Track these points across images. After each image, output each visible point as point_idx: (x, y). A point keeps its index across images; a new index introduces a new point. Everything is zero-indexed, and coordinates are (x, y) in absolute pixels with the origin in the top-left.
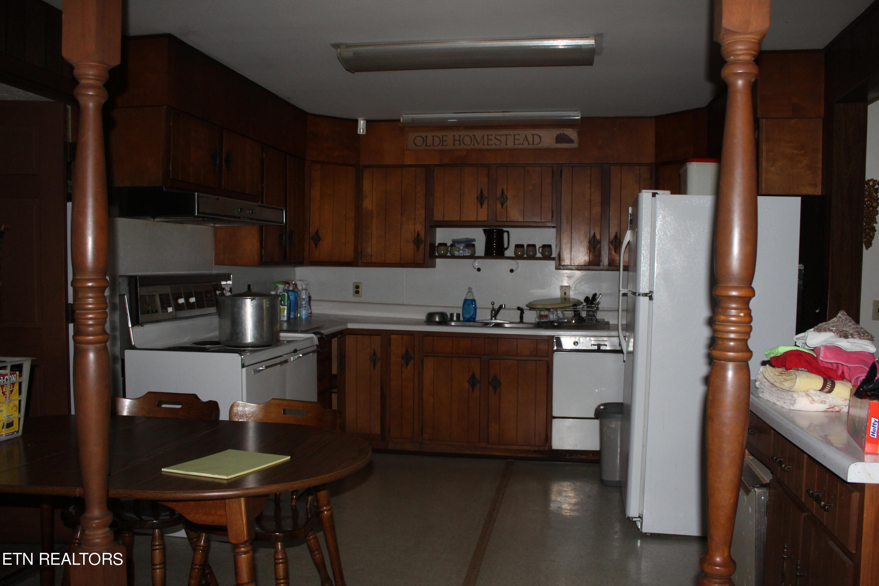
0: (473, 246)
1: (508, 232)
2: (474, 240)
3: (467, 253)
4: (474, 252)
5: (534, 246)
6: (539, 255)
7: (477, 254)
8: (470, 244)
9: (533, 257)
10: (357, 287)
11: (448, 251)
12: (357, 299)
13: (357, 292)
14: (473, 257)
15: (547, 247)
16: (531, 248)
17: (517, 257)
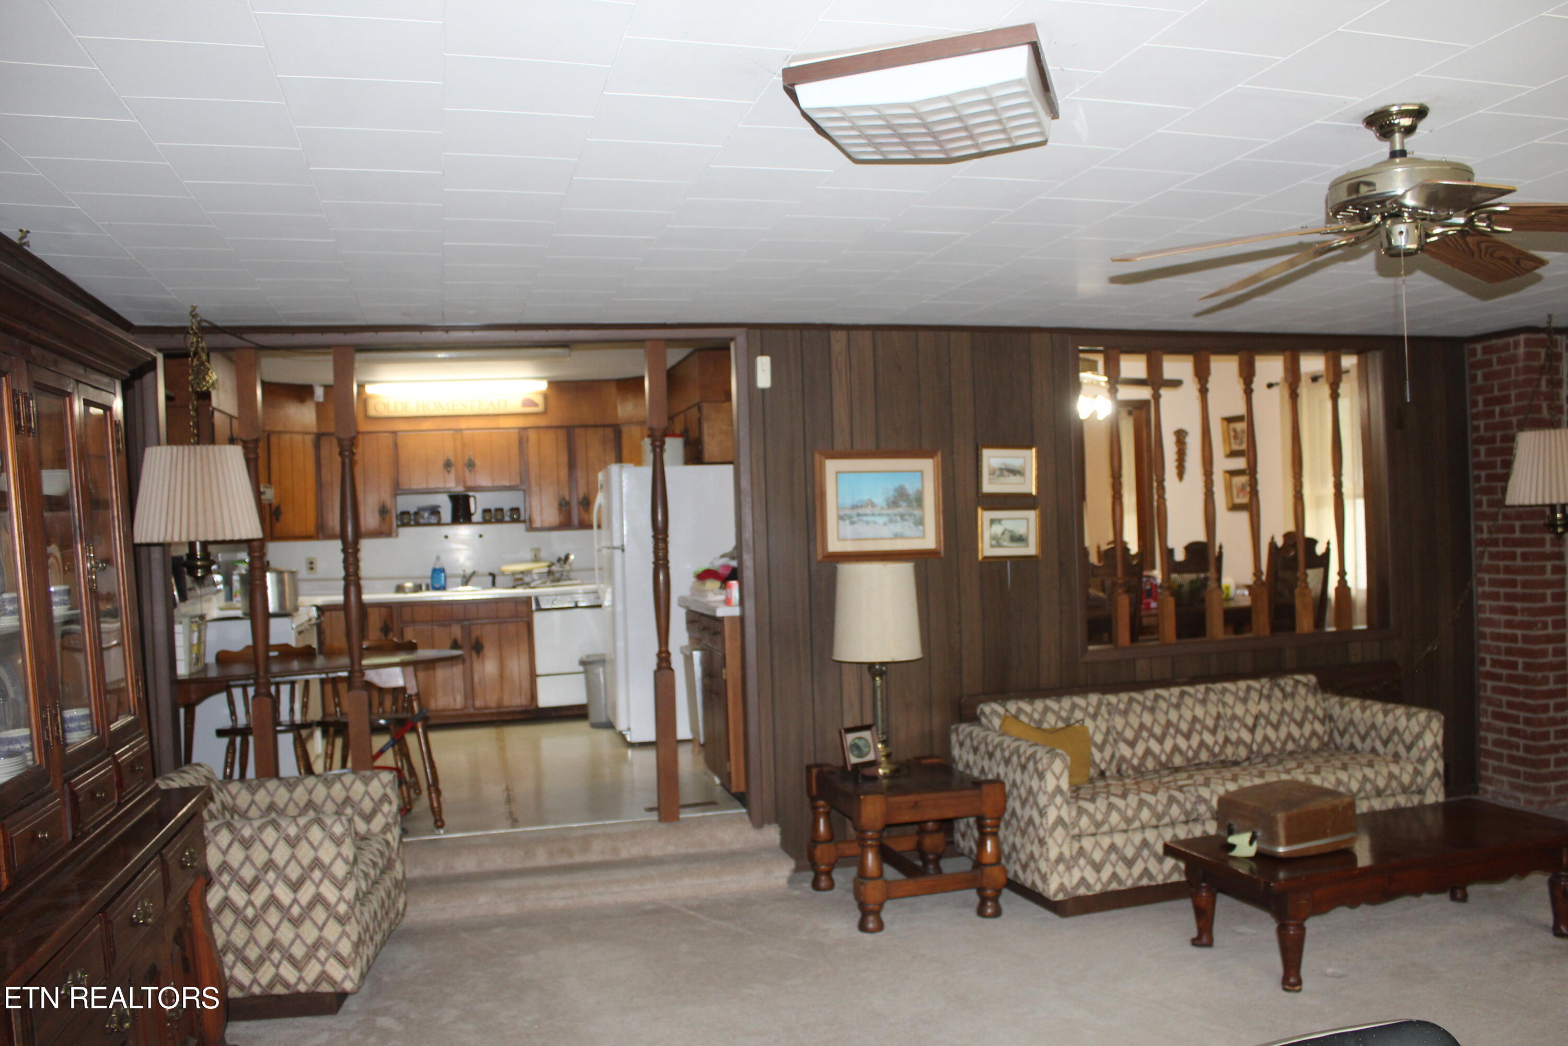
0: (439, 513)
1: (474, 497)
2: (439, 507)
3: (434, 520)
4: (440, 519)
5: (501, 510)
6: (507, 518)
7: (443, 521)
8: (435, 511)
9: (501, 521)
10: (312, 563)
11: (410, 519)
12: (312, 576)
13: (312, 569)
14: (439, 524)
15: (515, 510)
16: (499, 513)
17: (485, 521)
